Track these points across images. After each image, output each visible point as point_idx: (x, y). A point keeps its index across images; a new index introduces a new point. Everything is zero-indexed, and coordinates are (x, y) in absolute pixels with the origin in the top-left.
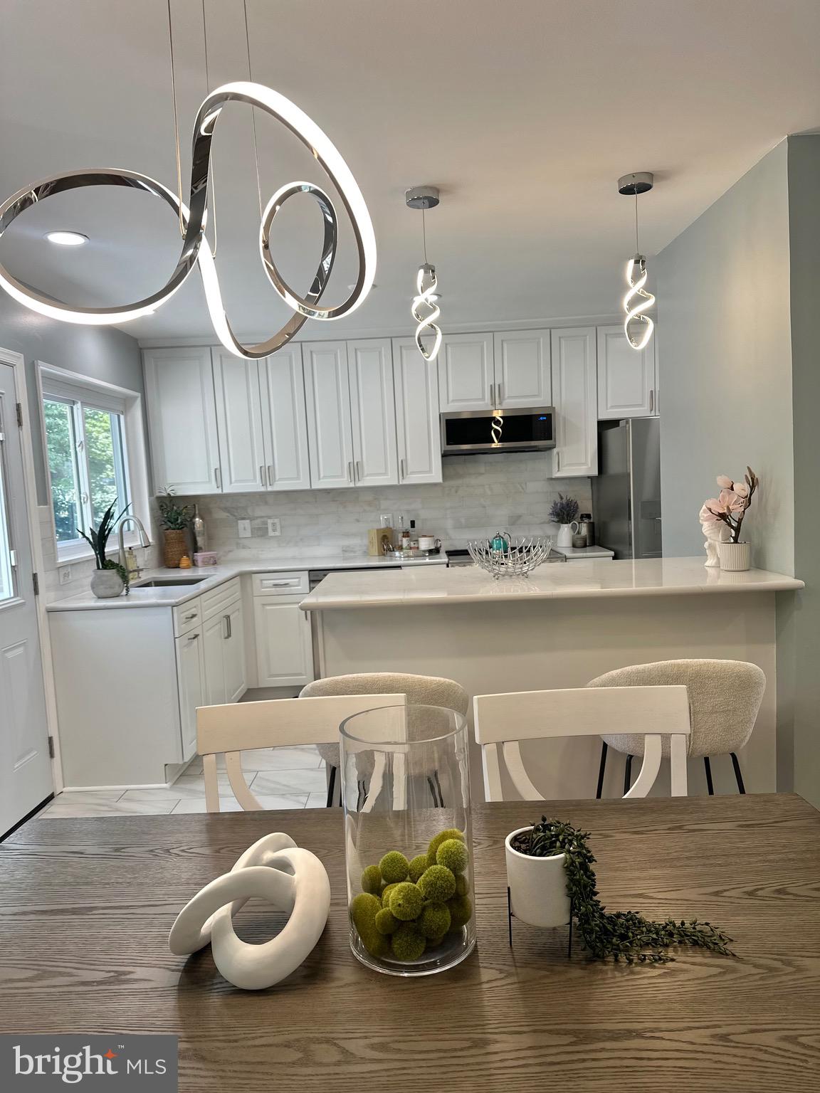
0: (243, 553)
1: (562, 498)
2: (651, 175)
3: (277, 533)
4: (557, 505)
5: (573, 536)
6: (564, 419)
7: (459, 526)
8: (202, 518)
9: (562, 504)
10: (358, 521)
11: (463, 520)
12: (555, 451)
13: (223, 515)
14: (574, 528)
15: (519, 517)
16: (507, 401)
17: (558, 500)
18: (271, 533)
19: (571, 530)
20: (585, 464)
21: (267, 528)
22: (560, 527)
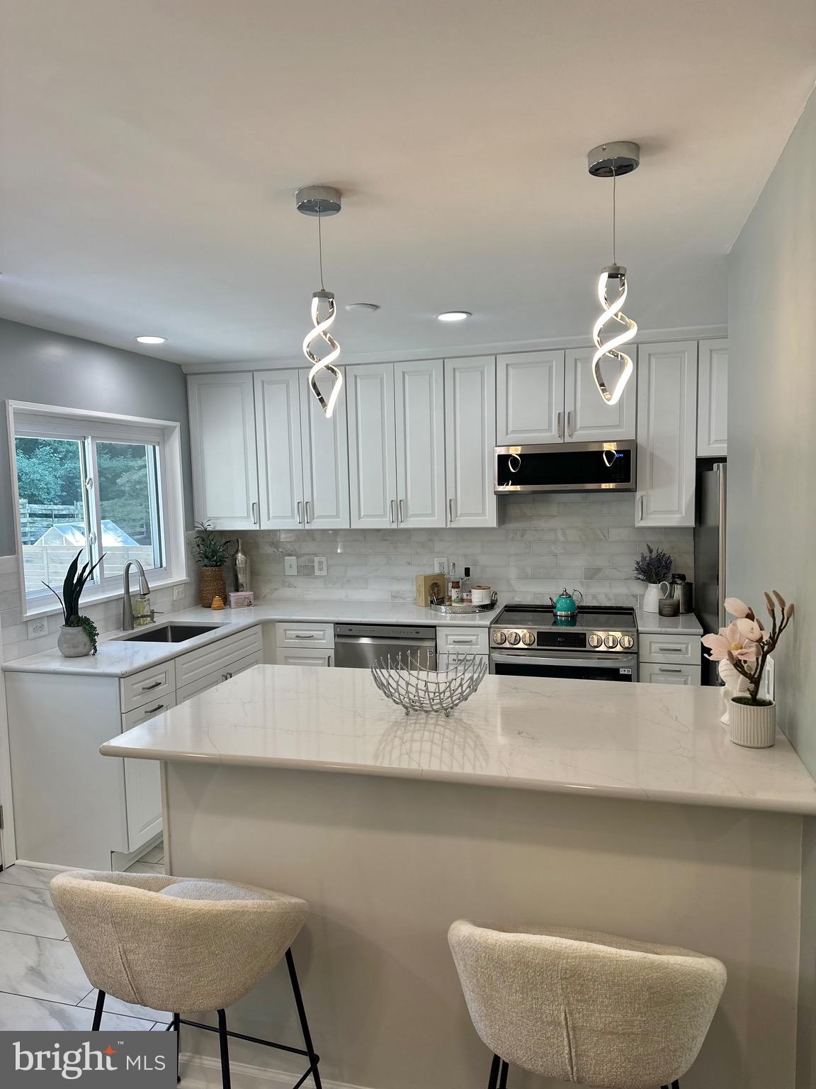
0: (288, 592)
1: (651, 551)
2: (635, 146)
3: (324, 573)
4: (646, 558)
5: (660, 601)
6: (652, 454)
7: (524, 577)
8: (244, 553)
9: (651, 559)
10: (409, 564)
11: (529, 571)
12: (638, 494)
13: (270, 550)
14: (663, 589)
15: (599, 570)
16: (579, 432)
17: (647, 554)
18: (317, 573)
19: (660, 591)
20: (679, 511)
21: (314, 566)
22: (647, 587)
